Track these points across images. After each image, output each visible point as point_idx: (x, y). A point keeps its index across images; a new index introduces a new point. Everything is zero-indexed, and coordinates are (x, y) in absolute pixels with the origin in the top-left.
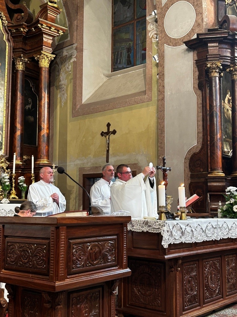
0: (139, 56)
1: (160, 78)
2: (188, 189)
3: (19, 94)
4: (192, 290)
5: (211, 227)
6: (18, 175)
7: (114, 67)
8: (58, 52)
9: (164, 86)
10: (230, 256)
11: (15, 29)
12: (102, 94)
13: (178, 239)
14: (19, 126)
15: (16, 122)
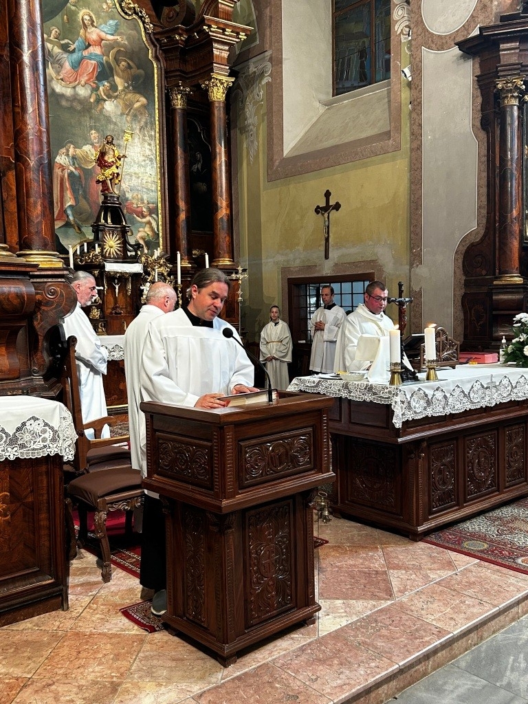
0: (380, 64)
1: (414, 109)
2: (460, 304)
3: (179, 151)
4: (444, 483)
5: (480, 386)
6: (186, 284)
7: (337, 87)
8: (240, 67)
9: (420, 125)
10: (514, 428)
11: (166, 38)
12: (317, 137)
13: (419, 410)
14: (182, 205)
15: (178, 197)
